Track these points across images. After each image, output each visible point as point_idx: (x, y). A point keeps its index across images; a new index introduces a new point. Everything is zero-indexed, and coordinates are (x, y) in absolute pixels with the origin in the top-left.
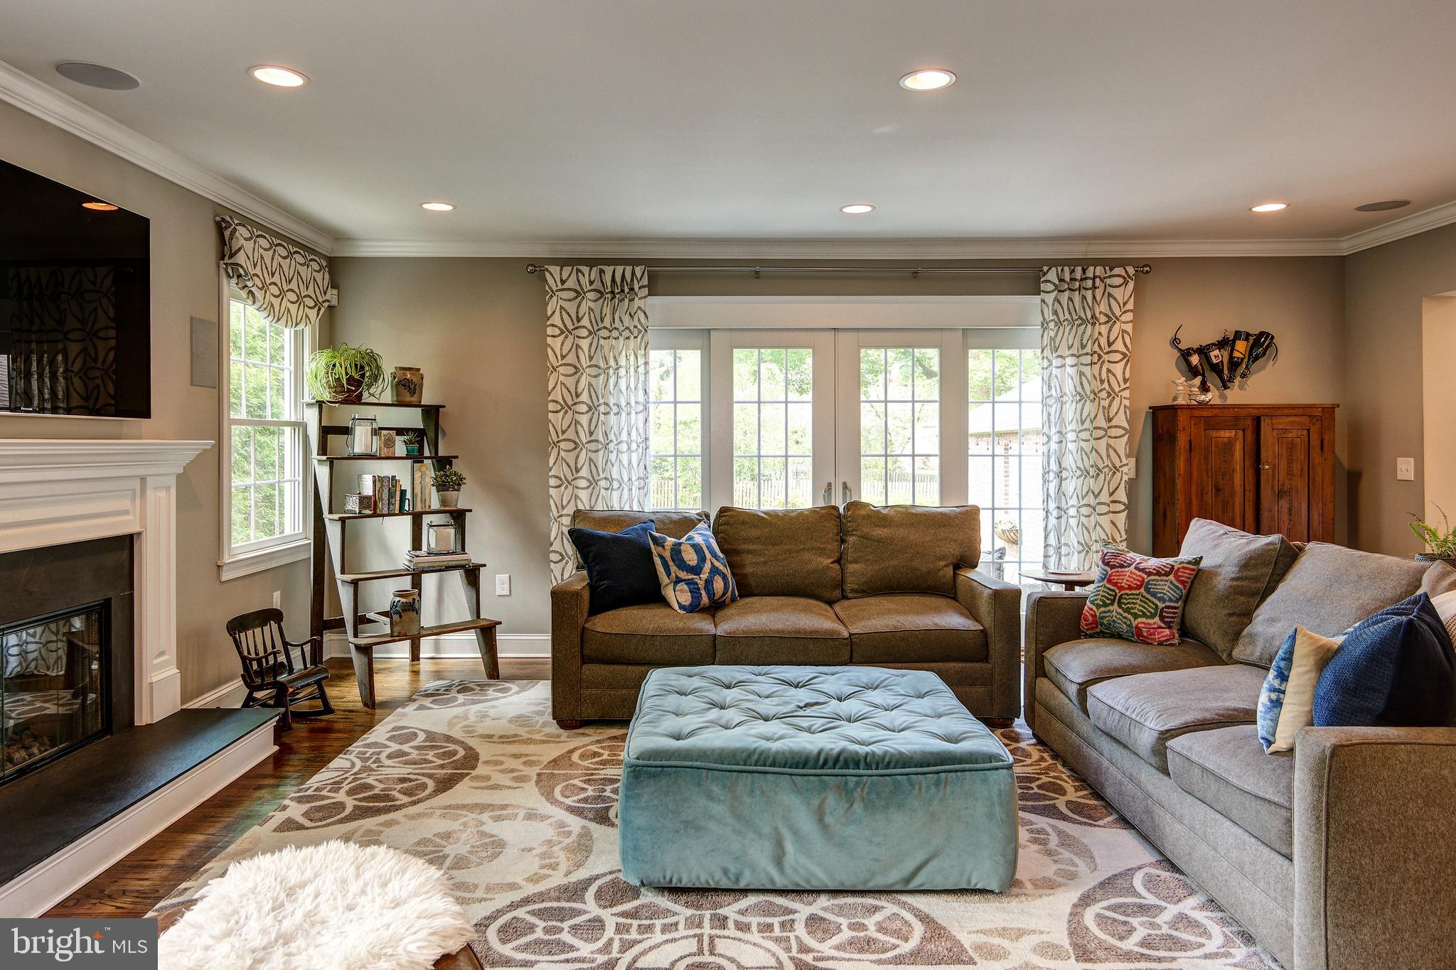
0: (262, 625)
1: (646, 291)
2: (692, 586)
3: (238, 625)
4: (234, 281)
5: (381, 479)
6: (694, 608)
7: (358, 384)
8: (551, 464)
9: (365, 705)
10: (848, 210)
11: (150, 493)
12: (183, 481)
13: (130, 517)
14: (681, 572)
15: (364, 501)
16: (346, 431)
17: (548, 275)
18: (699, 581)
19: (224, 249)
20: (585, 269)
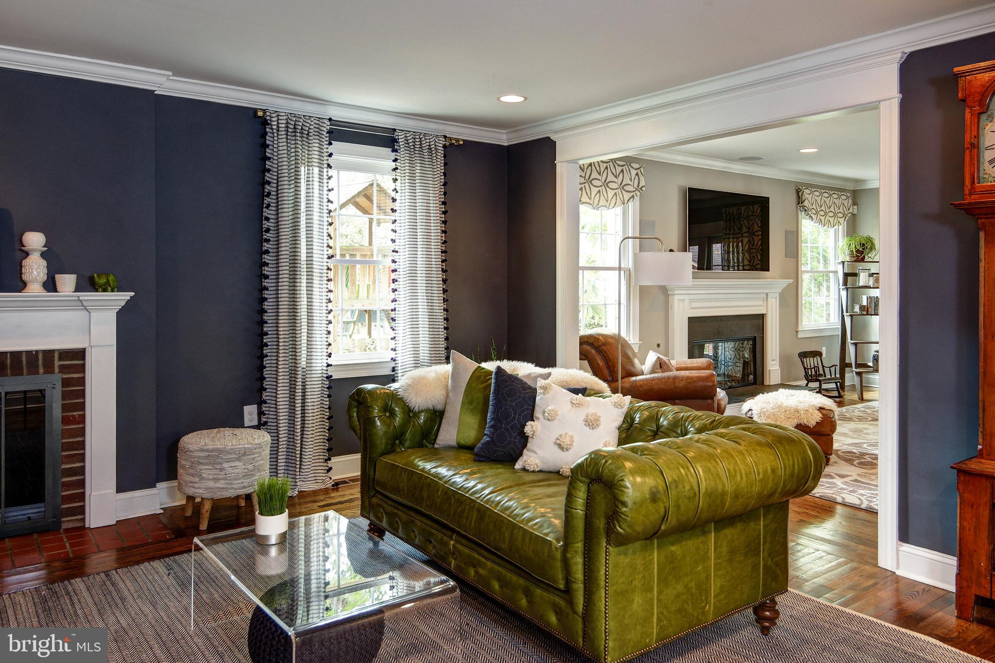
0: (813, 357)
3: (803, 355)
4: (803, 213)
5: (871, 298)
7: (862, 253)
9: (859, 399)
11: (769, 299)
12: (782, 295)
13: (762, 308)
15: (862, 308)
16: (855, 275)
19: (800, 200)
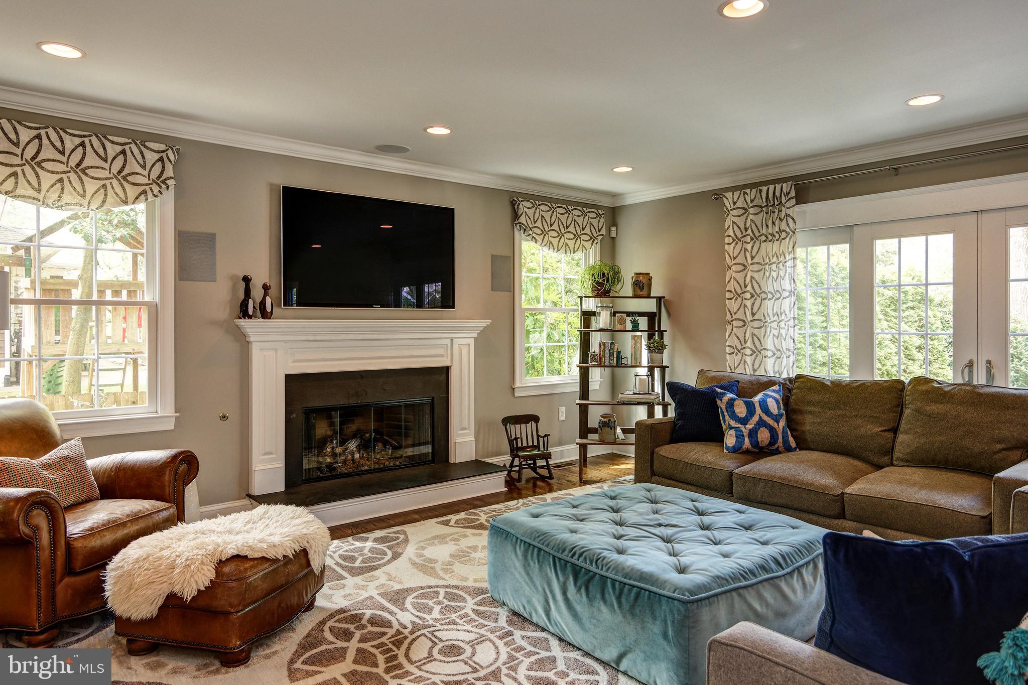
1: (793, 201)
2: (739, 433)
6: (735, 450)
8: (727, 337)
10: (913, 103)
14: (732, 421)
17: (725, 199)
18: (744, 430)
20: (748, 191)
